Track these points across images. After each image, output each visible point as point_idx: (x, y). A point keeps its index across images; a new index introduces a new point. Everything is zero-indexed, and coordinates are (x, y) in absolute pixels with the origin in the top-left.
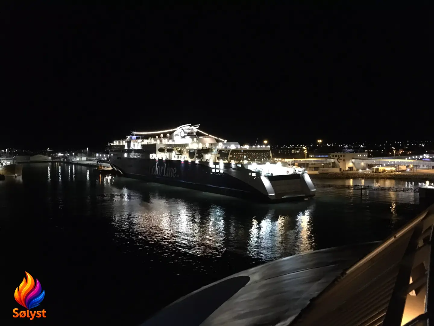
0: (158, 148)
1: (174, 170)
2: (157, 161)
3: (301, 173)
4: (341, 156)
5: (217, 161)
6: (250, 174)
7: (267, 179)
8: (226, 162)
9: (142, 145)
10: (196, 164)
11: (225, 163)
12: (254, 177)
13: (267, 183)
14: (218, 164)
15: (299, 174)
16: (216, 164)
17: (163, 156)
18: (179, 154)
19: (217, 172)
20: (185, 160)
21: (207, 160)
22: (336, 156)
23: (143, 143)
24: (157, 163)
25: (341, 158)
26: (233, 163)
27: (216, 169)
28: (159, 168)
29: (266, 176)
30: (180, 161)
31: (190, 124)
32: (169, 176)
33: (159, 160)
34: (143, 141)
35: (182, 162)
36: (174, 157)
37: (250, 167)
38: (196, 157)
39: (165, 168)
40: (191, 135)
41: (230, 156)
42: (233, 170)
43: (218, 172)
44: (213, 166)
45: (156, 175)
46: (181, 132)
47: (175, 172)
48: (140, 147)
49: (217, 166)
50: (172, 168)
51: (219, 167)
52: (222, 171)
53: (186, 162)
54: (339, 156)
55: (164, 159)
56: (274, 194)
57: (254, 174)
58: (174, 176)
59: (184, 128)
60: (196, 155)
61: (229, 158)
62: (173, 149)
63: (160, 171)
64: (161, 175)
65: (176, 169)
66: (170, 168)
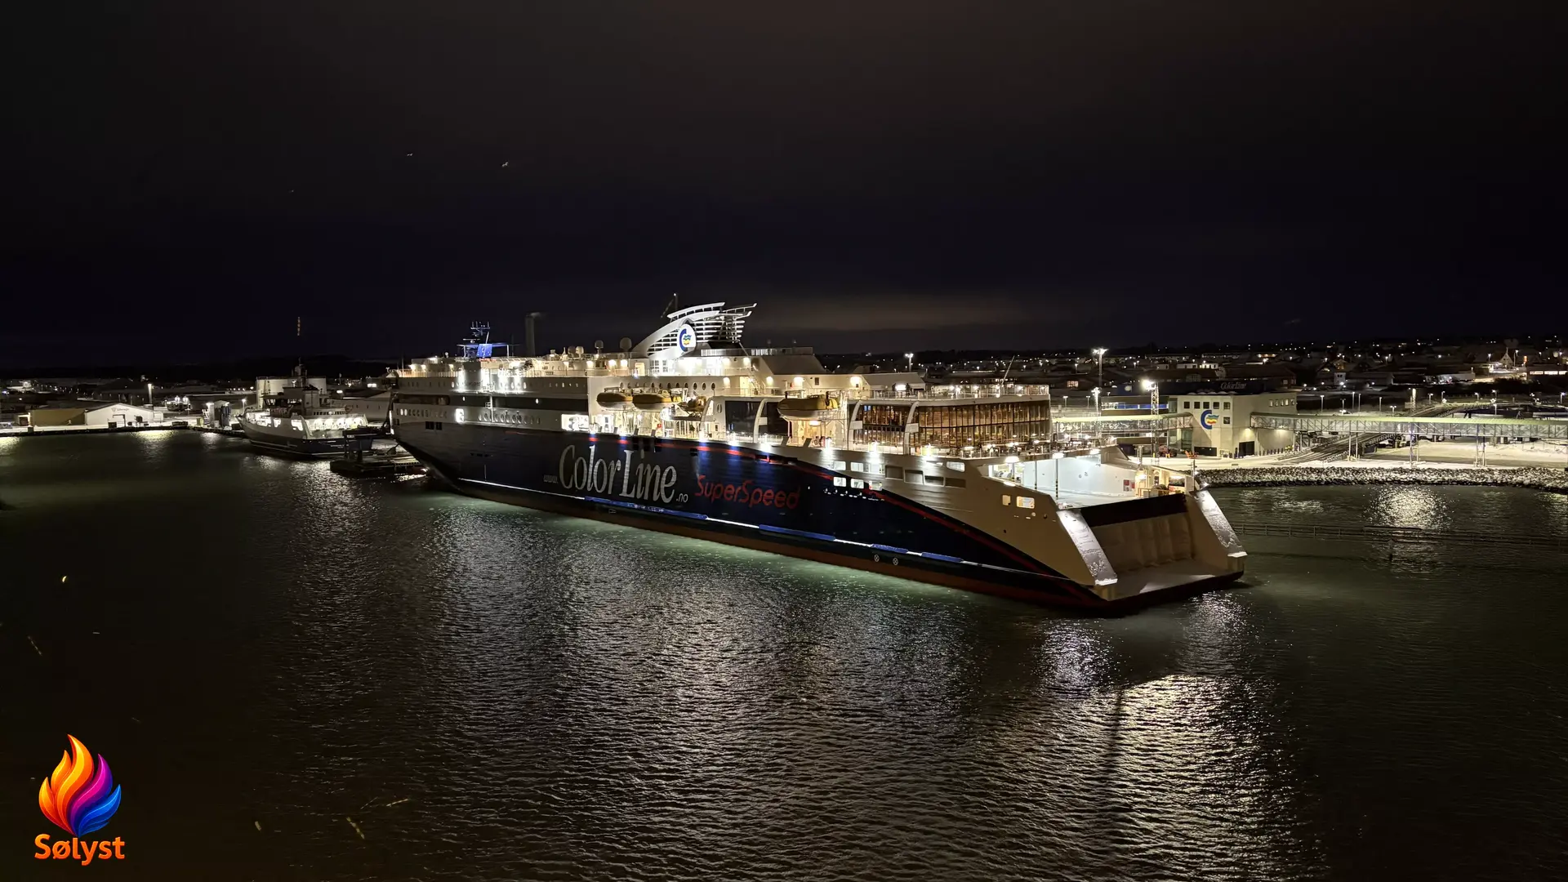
0: (594, 391)
1: (665, 474)
2: (593, 439)
3: (1182, 490)
4: (1216, 405)
5: (855, 447)
6: (1006, 500)
7: (1080, 519)
9: (530, 382)
10: (760, 455)
11: (889, 456)
12: (1028, 511)
14: (859, 457)
15: (1179, 496)
16: (848, 456)
17: (617, 421)
18: (687, 415)
19: (853, 486)
20: (715, 437)
21: (808, 441)
22: (1197, 405)
23: (529, 373)
24: (593, 448)
25: (1215, 412)
26: (929, 458)
27: (848, 475)
28: (601, 465)
30: (692, 445)
31: (722, 304)
32: (646, 497)
33: (600, 436)
34: (528, 365)
35: (703, 449)
39: (627, 466)
40: (719, 340)
41: (912, 428)
42: (926, 484)
43: (861, 486)
44: (841, 466)
45: (589, 489)
47: (672, 483)
48: (519, 389)
50: (657, 468)
51: (865, 468)
52: (876, 486)
53: (718, 448)
54: (1206, 405)
55: (623, 432)
56: (1115, 581)
57: (1024, 502)
58: (667, 497)
60: (760, 421)
61: (907, 435)
62: (660, 395)
63: (605, 479)
64: (610, 492)
65: (674, 471)
66: (649, 467)
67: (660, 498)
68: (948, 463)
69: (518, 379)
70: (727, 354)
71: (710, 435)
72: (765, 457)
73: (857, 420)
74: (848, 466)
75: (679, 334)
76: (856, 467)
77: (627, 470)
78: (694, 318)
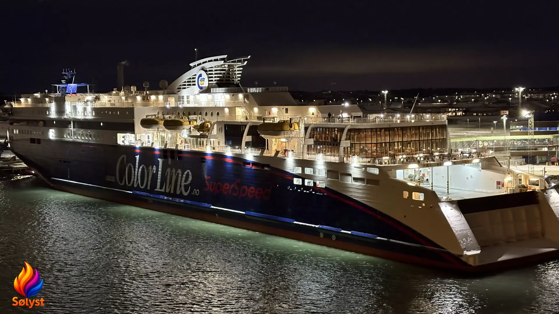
0: (138, 116)
1: (184, 176)
2: (138, 151)
5: (307, 157)
6: (406, 194)
8: (335, 159)
9: (95, 110)
11: (329, 164)
12: (419, 203)
14: (310, 164)
17: (155, 138)
20: (217, 150)
21: (277, 152)
23: (98, 105)
24: (138, 157)
26: (355, 163)
28: (143, 169)
31: (225, 56)
32: (172, 192)
33: (143, 148)
34: (97, 98)
35: (209, 158)
36: (183, 140)
37: (400, 175)
38: (248, 144)
39: (160, 169)
40: (225, 83)
41: (345, 143)
42: (354, 183)
44: (298, 171)
45: (135, 186)
48: (90, 116)
50: (179, 171)
51: (314, 172)
52: (321, 185)
53: (219, 157)
55: (157, 146)
56: (479, 252)
57: (418, 197)
58: (186, 191)
60: (247, 138)
61: (342, 149)
62: (181, 120)
63: (146, 179)
64: (149, 188)
65: (190, 173)
66: (174, 171)
67: (181, 192)
68: (368, 168)
69: (89, 108)
70: (228, 92)
71: (214, 148)
72: (249, 164)
73: (310, 138)
74: (303, 171)
75: (197, 77)
76: (308, 171)
77: (160, 173)
78: (207, 66)
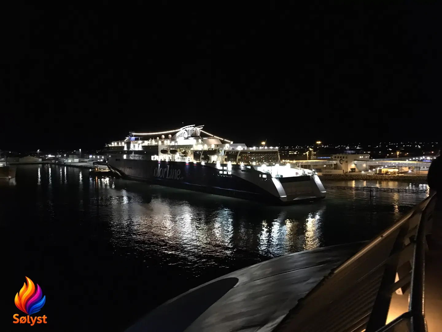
0: (160, 149)
2: (159, 162)
3: (310, 175)
4: (344, 157)
5: (225, 163)
6: (260, 176)
7: (278, 180)
8: (235, 163)
9: (143, 147)
10: (202, 166)
11: (233, 165)
12: (265, 178)
13: (278, 185)
14: (226, 165)
15: (309, 176)
16: (223, 165)
17: (167, 157)
18: (183, 155)
19: (224, 173)
20: (190, 161)
21: (214, 161)
22: (338, 157)
23: (143, 145)
24: (159, 165)
25: (343, 159)
26: (242, 165)
27: (223, 170)
28: (161, 170)
29: (277, 178)
30: (185, 163)
31: (194, 125)
32: (173, 178)
33: (161, 161)
34: (143, 142)
35: (187, 164)
36: (177, 158)
37: (259, 169)
38: (202, 158)
39: (168, 169)
40: (194, 136)
41: (238, 157)
42: (242, 172)
43: (226, 173)
44: (221, 168)
45: (158, 176)
46: (184, 133)
47: (179, 174)
48: (140, 149)
49: (225, 168)
50: (176, 170)
51: (227, 169)
52: (230, 173)
53: (191, 164)
54: (341, 157)
55: (167, 160)
56: (286, 196)
57: (264, 176)
58: (178, 178)
59: (187, 129)
60: (202, 156)
61: (237, 159)
62: (177, 150)
63: (162, 173)
65: (180, 171)
66: (173, 170)
67: (176, 178)
68: (247, 166)
69: (140, 146)
70: (195, 139)
73: (226, 156)
74: (223, 168)
77: (168, 171)
